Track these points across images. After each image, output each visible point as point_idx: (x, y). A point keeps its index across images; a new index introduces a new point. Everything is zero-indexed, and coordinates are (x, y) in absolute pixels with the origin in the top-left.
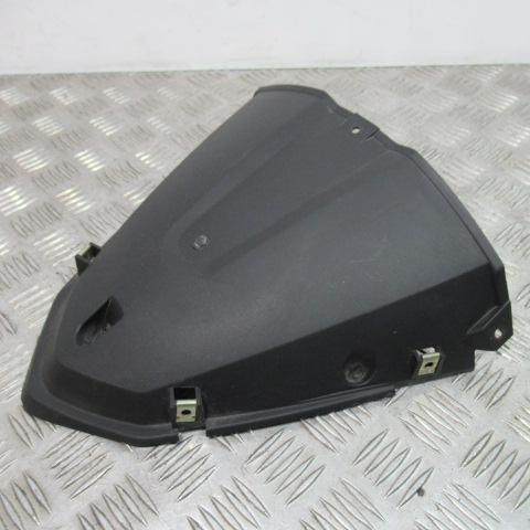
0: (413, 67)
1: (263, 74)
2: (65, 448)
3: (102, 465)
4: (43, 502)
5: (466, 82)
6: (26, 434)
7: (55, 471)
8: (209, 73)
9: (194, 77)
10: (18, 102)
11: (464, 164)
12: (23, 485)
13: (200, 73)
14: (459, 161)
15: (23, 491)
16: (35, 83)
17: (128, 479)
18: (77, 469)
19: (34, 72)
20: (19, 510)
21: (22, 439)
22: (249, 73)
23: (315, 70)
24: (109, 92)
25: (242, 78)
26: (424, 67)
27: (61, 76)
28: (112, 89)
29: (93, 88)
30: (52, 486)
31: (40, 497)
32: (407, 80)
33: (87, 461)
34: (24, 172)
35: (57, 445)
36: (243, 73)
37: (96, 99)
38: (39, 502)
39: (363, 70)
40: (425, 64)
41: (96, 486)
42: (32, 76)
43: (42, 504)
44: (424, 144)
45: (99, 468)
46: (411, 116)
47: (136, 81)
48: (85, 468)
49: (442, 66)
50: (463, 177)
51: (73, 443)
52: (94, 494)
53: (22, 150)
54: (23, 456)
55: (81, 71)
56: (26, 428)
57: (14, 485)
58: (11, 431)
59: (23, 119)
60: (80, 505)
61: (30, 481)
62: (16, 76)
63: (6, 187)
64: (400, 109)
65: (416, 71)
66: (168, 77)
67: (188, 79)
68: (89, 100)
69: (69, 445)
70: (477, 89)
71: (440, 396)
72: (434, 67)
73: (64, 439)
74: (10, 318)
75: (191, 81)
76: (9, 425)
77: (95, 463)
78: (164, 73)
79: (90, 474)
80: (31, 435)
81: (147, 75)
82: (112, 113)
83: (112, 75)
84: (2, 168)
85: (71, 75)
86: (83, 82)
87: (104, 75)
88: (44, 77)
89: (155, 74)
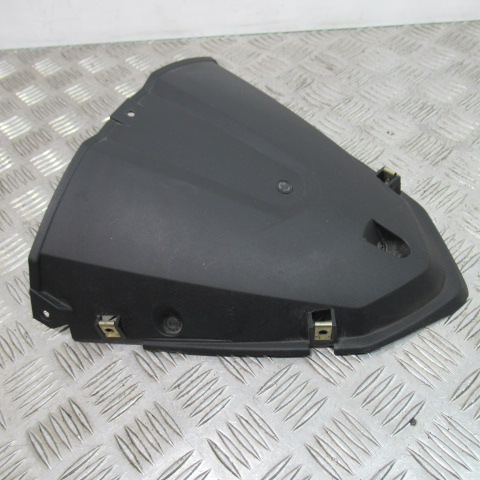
0: (413, 25)
1: (269, 37)
2: (102, 379)
3: (134, 394)
4: (86, 424)
5: (464, 38)
6: (70, 367)
7: (94, 399)
8: (220, 38)
9: (207, 43)
10: (51, 73)
11: (459, 119)
12: (68, 409)
13: (212, 39)
14: (455, 116)
15: (68, 415)
16: (66, 54)
17: (157, 406)
18: (113, 397)
19: (64, 43)
20: (66, 430)
21: (66, 371)
22: (258, 37)
23: (319, 32)
24: (131, 60)
25: (250, 42)
26: (423, 25)
27: (88, 47)
28: (133, 57)
29: (117, 57)
30: (93, 411)
31: (83, 420)
32: (407, 39)
33: (121, 390)
34: (59, 137)
35: (96, 376)
36: (251, 38)
37: (119, 66)
38: (83, 424)
39: (364, 30)
40: (424, 22)
41: (129, 412)
42: (63, 47)
43: (86, 426)
44: (422, 101)
45: (131, 396)
46: (409, 74)
47: (155, 49)
48: (119, 396)
49: (440, 24)
50: (459, 132)
51: (109, 375)
52: (128, 418)
53: (57, 117)
54: (68, 385)
55: (106, 41)
56: (70, 362)
57: (61, 409)
58: (57, 364)
59: (57, 88)
60: (117, 428)
61: (74, 406)
62: (49, 48)
63: (45, 150)
64: (399, 67)
65: (415, 29)
66: (184, 44)
67: (202, 45)
68: (113, 69)
69: (106, 377)
70: (475, 44)
71: (433, 337)
72: (433, 24)
73: (102, 372)
75: (204, 48)
77: (127, 392)
78: (179, 41)
79: (124, 402)
80: (74, 368)
81: (164, 42)
82: (134, 80)
83: (133, 44)
84: (40, 133)
85: (97, 45)
86: (108, 52)
87: (126, 44)
88: (74, 48)
89: (171, 42)
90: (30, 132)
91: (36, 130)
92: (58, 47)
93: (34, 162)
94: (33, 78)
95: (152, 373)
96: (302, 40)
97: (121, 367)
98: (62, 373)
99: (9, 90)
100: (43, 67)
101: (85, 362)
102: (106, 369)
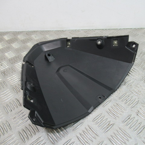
1: (91, 31)
6: (24, 138)
9: (71, 32)
10: (23, 39)
13: (73, 30)
16: (27, 33)
19: (27, 30)
21: (23, 140)
23: (106, 29)
24: (47, 36)
25: (85, 32)
27: (34, 31)
29: (43, 35)
32: (133, 32)
35: (33, 142)
47: (55, 33)
51: (38, 142)
53: (24, 52)
58: (19, 137)
59: (24, 43)
63: (19, 62)
67: (69, 32)
68: (42, 38)
69: (37, 143)
73: (35, 141)
74: (20, 101)
75: (70, 33)
76: (19, 135)
78: (63, 31)
81: (58, 31)
84: (18, 57)
85: (37, 31)
86: (40, 33)
87: (46, 31)
88: (30, 32)
89: (60, 31)
90: (15, 56)
91: (17, 56)
92: (25, 31)
93: (16, 66)
94: (17, 40)
95: (53, 142)
96: (101, 32)
97: (42, 139)
98: (21, 141)
99: (9, 43)
100: (20, 37)
101: (29, 137)
102: (37, 140)
